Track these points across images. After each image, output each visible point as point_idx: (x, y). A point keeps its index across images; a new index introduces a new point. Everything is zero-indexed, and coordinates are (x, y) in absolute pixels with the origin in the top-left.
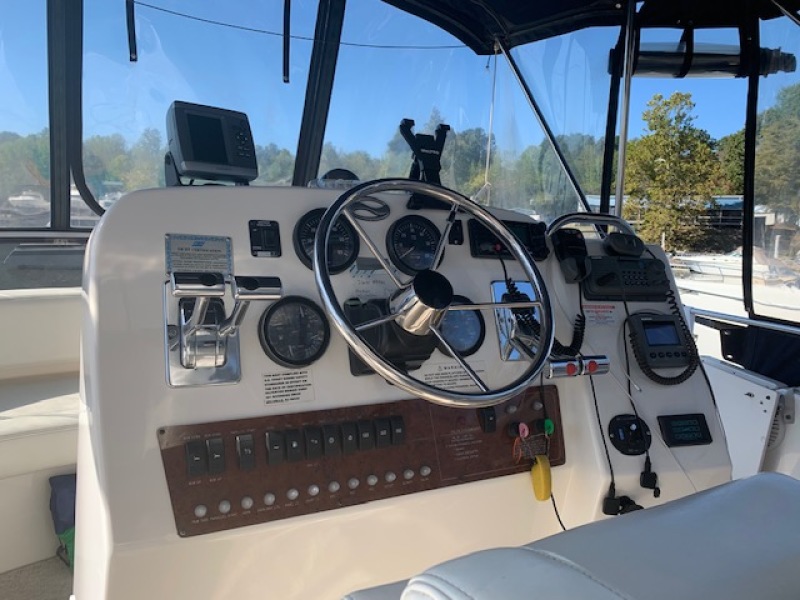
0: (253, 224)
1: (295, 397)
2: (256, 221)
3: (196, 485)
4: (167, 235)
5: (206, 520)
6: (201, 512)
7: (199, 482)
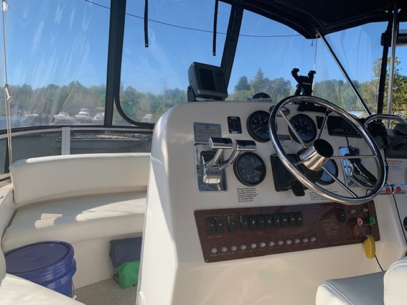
0: (229, 118)
1: (251, 200)
2: (231, 117)
3: (211, 238)
4: (194, 123)
5: (216, 255)
6: (214, 251)
7: (212, 237)
